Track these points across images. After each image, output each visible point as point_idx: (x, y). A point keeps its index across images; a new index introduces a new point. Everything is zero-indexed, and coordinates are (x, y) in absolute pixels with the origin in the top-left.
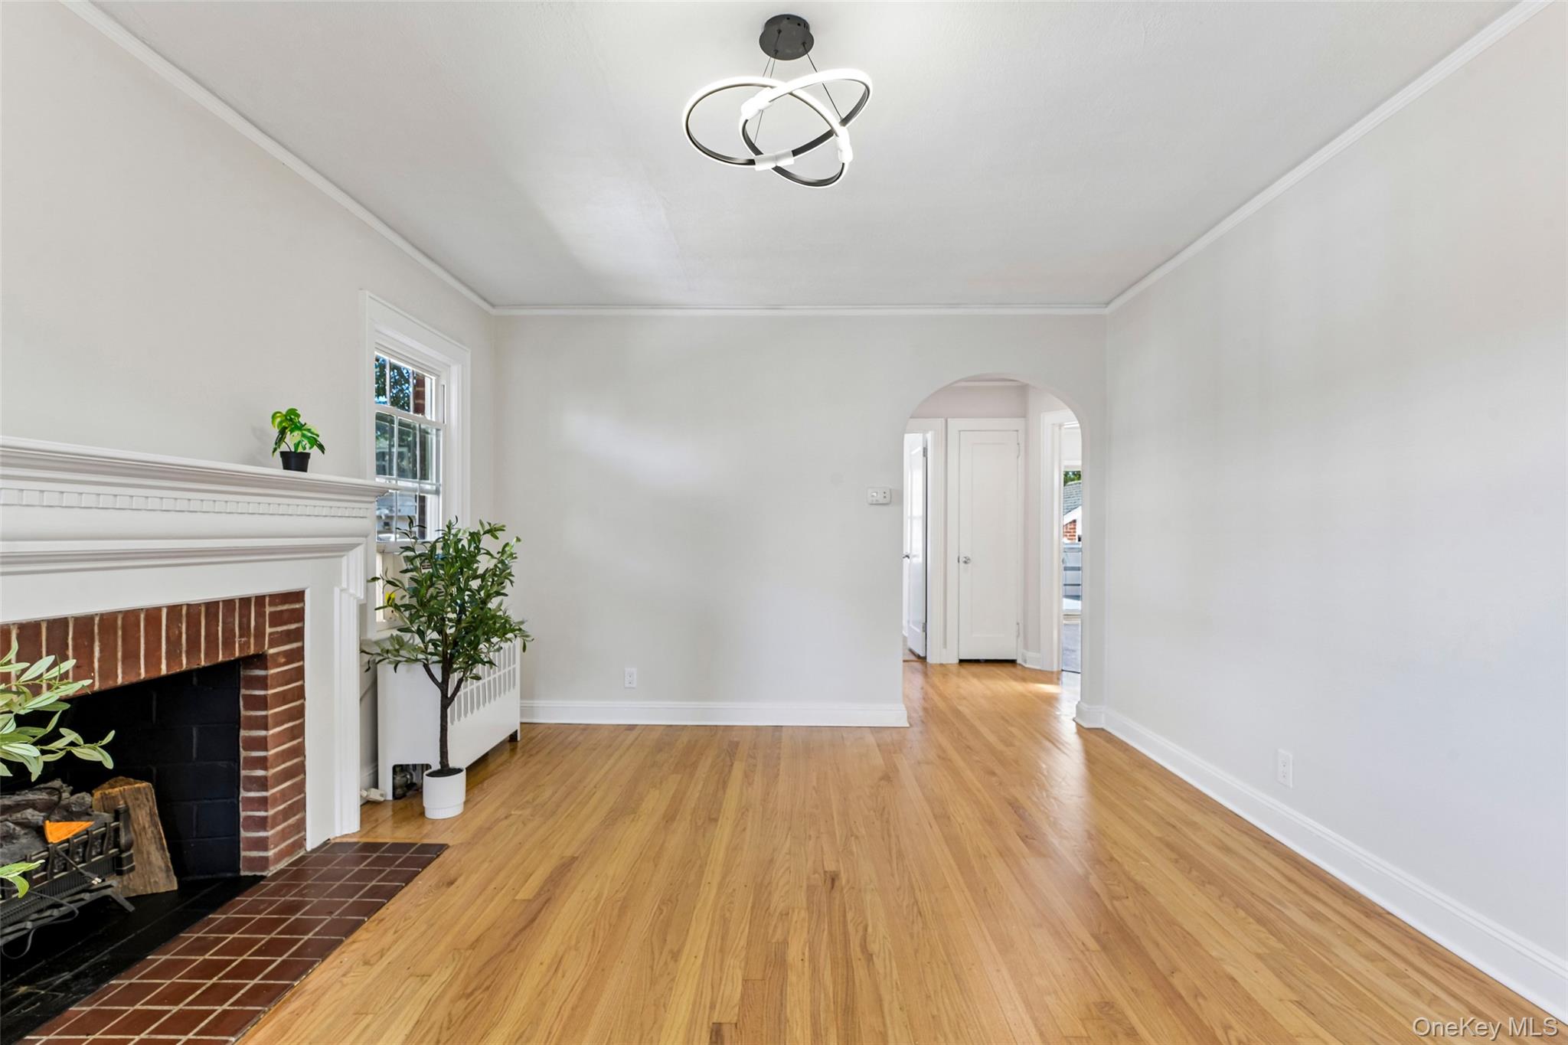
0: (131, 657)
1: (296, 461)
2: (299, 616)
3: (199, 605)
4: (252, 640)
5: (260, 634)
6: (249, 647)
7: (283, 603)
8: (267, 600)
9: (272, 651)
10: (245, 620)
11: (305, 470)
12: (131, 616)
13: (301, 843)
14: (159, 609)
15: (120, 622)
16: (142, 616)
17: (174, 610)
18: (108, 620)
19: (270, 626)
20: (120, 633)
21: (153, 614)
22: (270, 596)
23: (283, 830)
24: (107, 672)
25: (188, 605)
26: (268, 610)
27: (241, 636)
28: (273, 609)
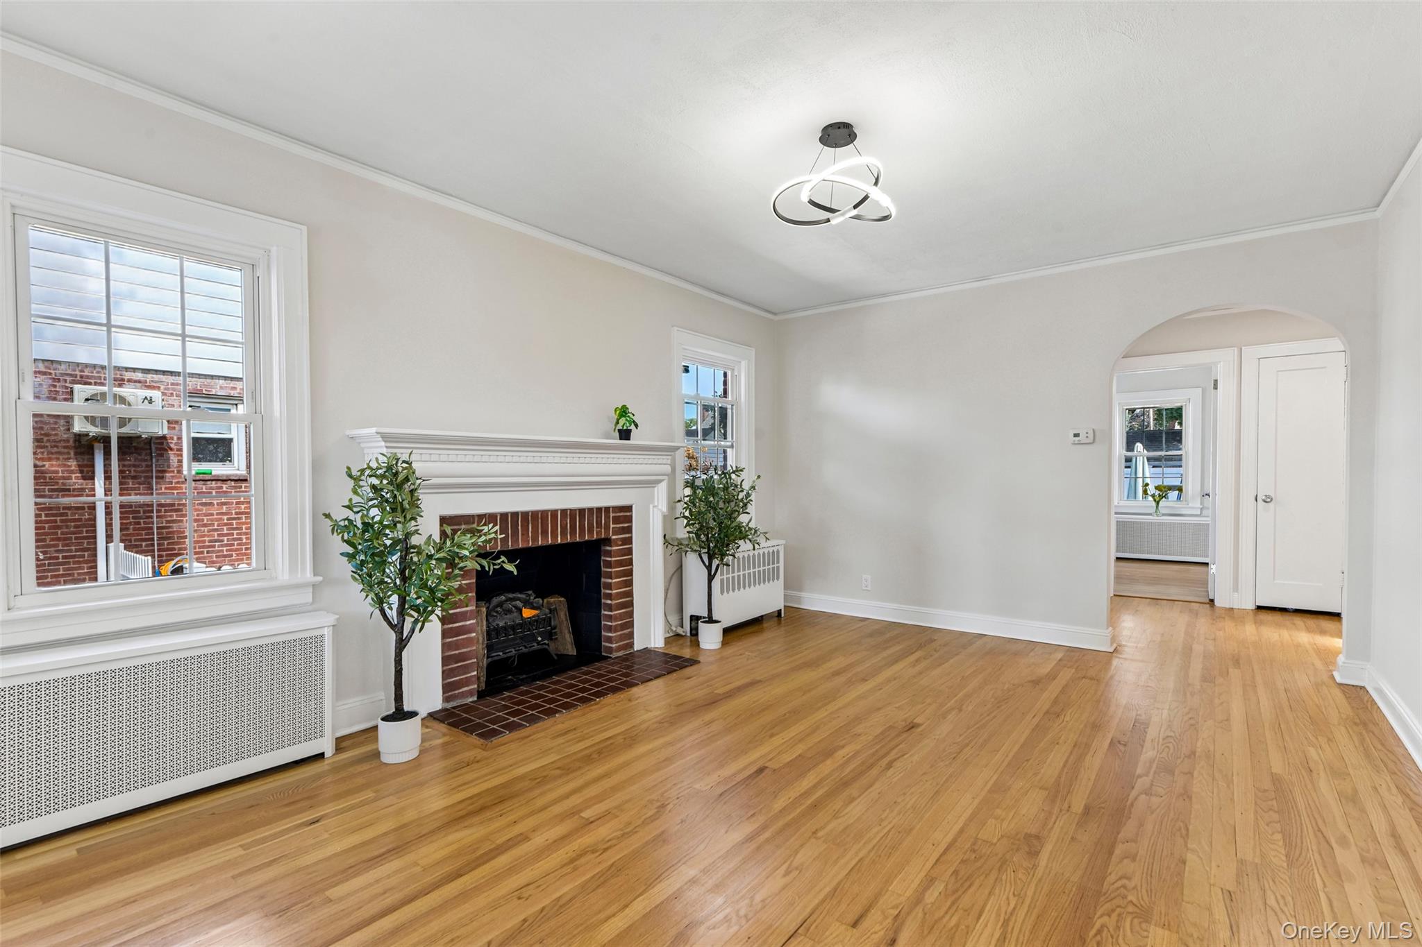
0: (545, 533)
1: (625, 434)
2: (629, 519)
3: (576, 510)
4: (603, 530)
5: (607, 527)
6: (601, 534)
7: (620, 512)
8: (611, 509)
9: (614, 537)
10: (599, 519)
11: (629, 439)
12: (545, 513)
13: (631, 645)
14: (557, 511)
15: (540, 516)
16: (549, 514)
17: (564, 511)
18: (535, 514)
19: (613, 524)
20: (540, 521)
21: (554, 513)
22: (613, 507)
23: (621, 635)
24: (535, 539)
25: (571, 510)
26: (611, 515)
27: (597, 528)
28: (614, 515)
